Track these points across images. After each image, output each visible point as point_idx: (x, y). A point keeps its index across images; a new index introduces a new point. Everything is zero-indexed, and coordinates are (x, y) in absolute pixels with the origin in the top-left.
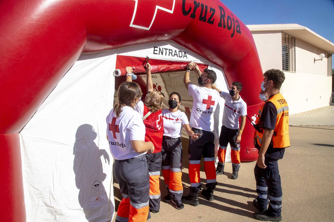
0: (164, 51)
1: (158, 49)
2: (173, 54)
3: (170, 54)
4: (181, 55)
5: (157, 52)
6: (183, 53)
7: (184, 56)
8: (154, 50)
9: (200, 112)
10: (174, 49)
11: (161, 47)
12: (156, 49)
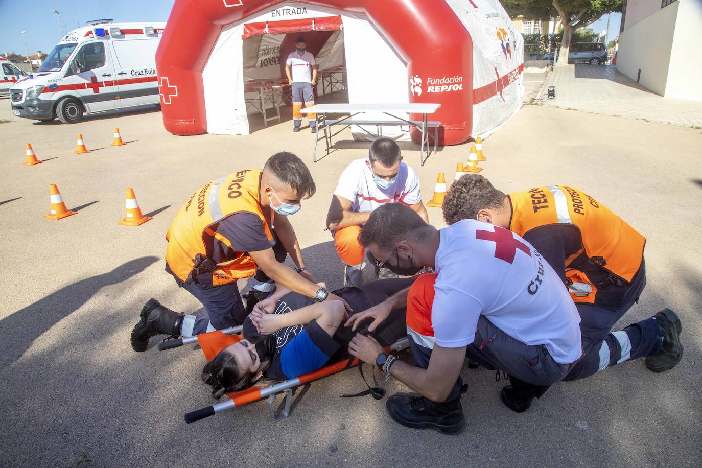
0: (282, 12)
1: (276, 12)
2: (291, 13)
3: (288, 13)
4: (299, 12)
5: (276, 15)
6: (302, 10)
7: (304, 12)
8: (272, 13)
9: (540, 282)
10: (291, 8)
11: (278, 10)
12: (273, 12)
